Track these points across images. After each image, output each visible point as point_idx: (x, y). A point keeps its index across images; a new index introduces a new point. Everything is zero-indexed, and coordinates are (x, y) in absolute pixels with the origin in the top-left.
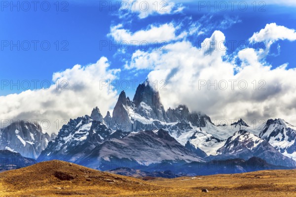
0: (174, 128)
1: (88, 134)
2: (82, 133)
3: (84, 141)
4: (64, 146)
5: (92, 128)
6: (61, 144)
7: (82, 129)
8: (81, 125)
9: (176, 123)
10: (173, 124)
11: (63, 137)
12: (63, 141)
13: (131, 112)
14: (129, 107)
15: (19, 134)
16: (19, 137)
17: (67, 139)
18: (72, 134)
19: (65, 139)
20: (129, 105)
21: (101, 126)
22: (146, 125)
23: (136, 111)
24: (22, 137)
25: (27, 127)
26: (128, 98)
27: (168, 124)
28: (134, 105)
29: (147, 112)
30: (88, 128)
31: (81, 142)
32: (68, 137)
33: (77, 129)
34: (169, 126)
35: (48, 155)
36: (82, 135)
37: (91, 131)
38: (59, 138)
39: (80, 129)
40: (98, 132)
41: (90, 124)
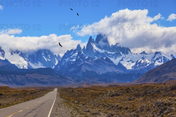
0: (114, 55)
1: (76, 58)
2: (73, 57)
3: (74, 61)
4: (65, 63)
5: (78, 55)
6: (64, 62)
7: (73, 56)
8: (73, 54)
9: (115, 53)
10: (113, 53)
11: (65, 59)
12: (65, 61)
13: (94, 47)
14: (93, 44)
15: (44, 55)
16: (44, 57)
17: (67, 60)
18: (69, 58)
19: (66, 60)
20: (94, 43)
21: (81, 55)
22: (101, 53)
23: (97, 46)
24: (45, 57)
25: (47, 52)
26: (93, 39)
27: (111, 53)
28: (96, 43)
29: (102, 47)
30: (76, 55)
31: (73, 62)
32: (67, 59)
33: (71, 56)
34: (111, 54)
35: (59, 67)
36: (73, 58)
37: (77, 57)
38: (63, 59)
39: (72, 56)
40: (80, 58)
41: (77, 53)
